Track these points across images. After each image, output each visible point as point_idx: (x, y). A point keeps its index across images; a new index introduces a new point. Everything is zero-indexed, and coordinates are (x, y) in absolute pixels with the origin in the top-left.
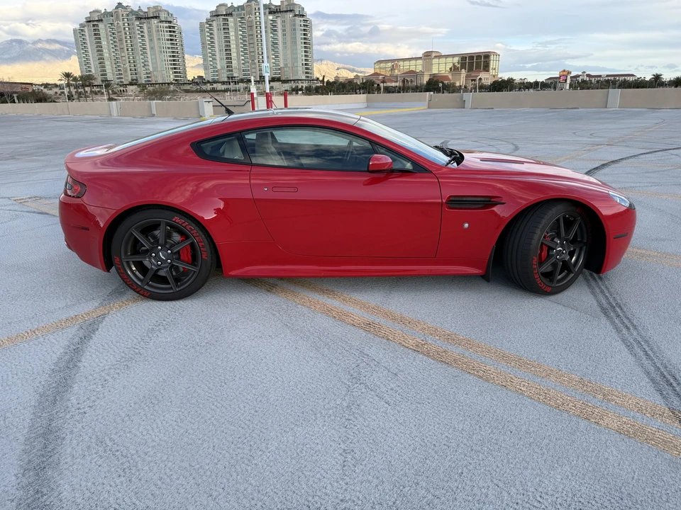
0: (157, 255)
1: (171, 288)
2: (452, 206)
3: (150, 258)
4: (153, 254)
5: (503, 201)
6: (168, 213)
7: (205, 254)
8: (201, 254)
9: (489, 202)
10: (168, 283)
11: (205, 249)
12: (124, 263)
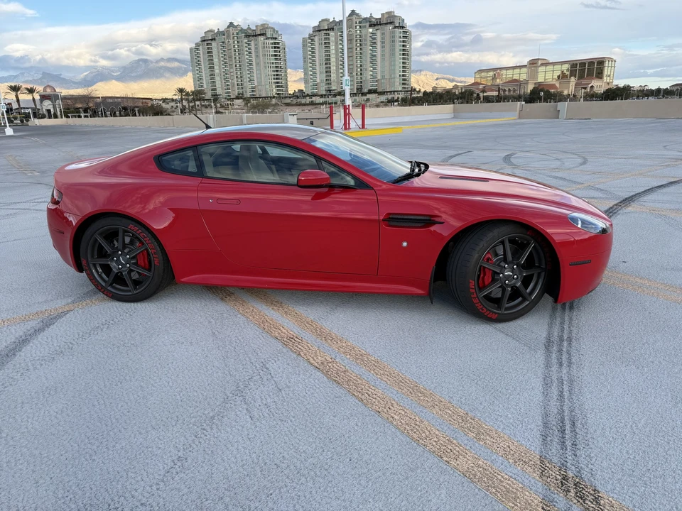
0: (118, 259)
3: (112, 262)
4: (115, 259)
5: (441, 221)
6: (124, 221)
7: (157, 260)
8: (154, 261)
9: (429, 221)
10: (127, 285)
11: (156, 256)
12: (91, 266)
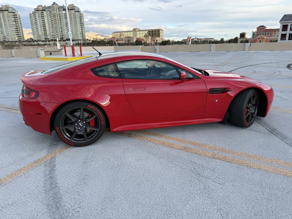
0: (78, 125)
1: (85, 140)
2: (211, 93)
3: (75, 126)
4: (76, 124)
5: (231, 90)
6: (85, 104)
7: (103, 122)
8: (101, 122)
9: (225, 91)
10: (84, 138)
11: (103, 120)
12: (61, 130)
